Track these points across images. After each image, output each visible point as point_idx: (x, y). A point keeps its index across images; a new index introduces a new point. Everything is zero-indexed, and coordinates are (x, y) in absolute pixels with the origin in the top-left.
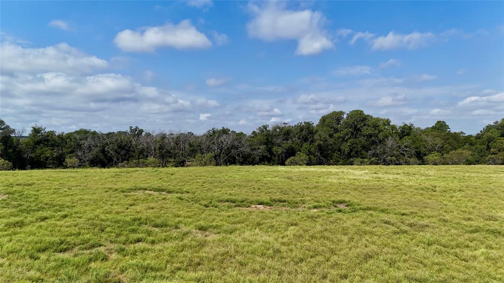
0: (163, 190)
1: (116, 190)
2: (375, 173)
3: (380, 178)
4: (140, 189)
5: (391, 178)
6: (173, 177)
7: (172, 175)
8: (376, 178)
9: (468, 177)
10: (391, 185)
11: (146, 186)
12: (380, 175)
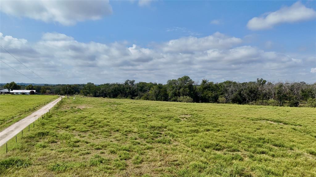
0: (281, 122)
1: (248, 118)
4: (264, 120)
6: (288, 114)
7: (287, 112)
11: (268, 118)
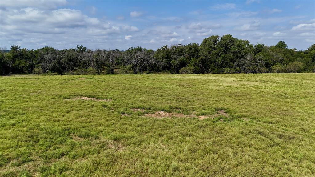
2: (241, 81)
3: (245, 85)
4: (78, 95)
5: (253, 85)
6: (103, 84)
7: (102, 82)
8: (242, 85)
9: (305, 84)
10: (254, 92)
11: (81, 92)
12: (244, 83)
